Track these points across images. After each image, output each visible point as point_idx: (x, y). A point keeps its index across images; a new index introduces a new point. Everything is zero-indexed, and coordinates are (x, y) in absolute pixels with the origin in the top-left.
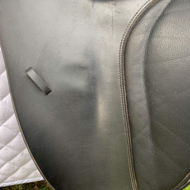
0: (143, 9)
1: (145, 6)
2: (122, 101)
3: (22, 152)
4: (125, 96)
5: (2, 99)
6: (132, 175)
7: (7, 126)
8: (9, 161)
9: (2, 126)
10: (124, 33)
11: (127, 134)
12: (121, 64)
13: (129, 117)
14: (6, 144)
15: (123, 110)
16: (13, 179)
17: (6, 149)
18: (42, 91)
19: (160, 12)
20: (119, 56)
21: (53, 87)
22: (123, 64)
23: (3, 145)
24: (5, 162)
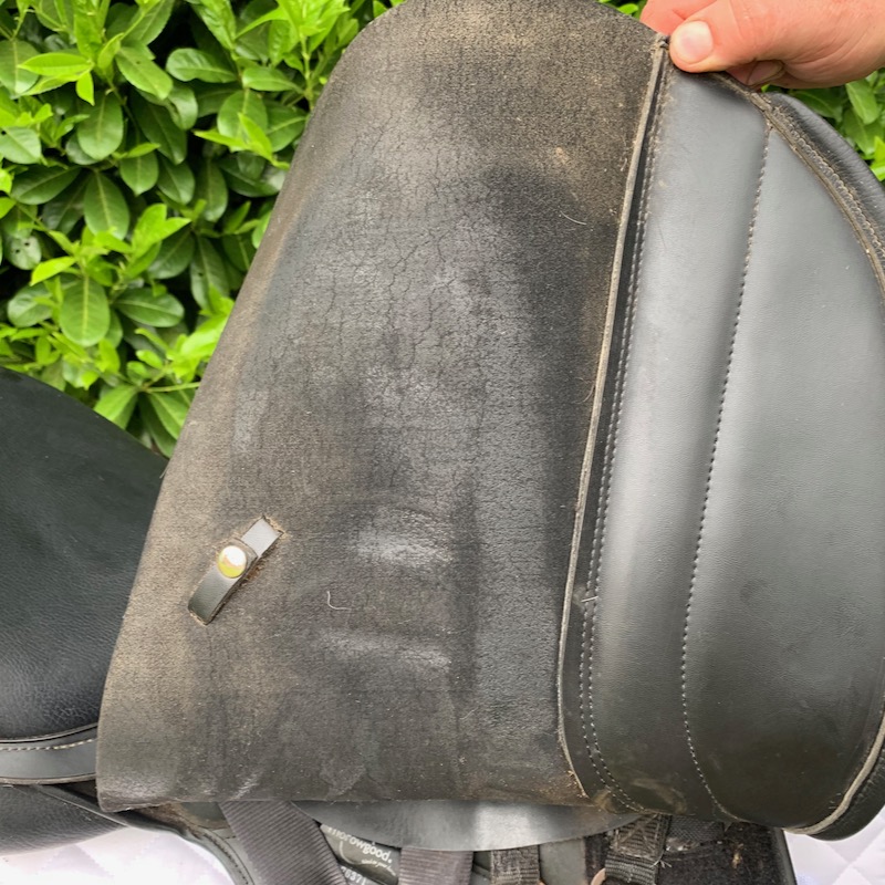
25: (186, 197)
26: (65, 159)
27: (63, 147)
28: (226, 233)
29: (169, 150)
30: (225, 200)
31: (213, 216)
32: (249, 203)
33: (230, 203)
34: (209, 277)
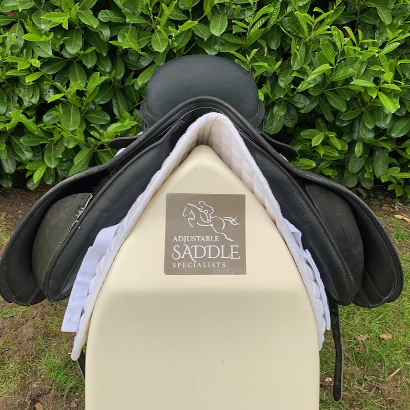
25: (108, 70)
27: (61, 51)
28: (126, 85)
29: (101, 51)
30: (123, 71)
31: (119, 77)
32: (133, 72)
33: (125, 71)
34: (120, 104)
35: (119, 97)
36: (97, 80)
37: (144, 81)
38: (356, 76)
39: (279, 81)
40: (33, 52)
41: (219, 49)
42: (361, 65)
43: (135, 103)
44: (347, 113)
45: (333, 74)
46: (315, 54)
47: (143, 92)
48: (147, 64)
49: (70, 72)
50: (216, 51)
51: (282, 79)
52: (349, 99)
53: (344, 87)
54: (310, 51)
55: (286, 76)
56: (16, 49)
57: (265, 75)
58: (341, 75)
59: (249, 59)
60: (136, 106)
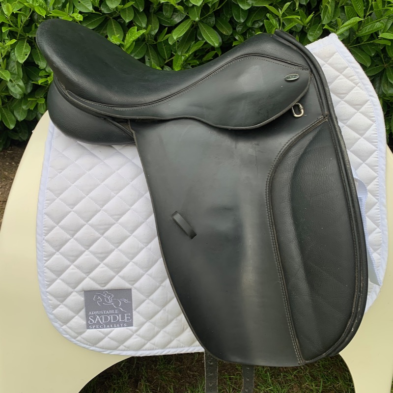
0: (286, 147)
1: (287, 144)
2: (272, 243)
3: (164, 308)
4: (276, 237)
5: (147, 246)
6: (292, 333)
7: (150, 275)
8: (150, 319)
9: (145, 275)
10: (269, 172)
11: (281, 281)
12: (268, 203)
13: (281, 261)
14: (148, 296)
15: (275, 253)
16: (153, 346)
17: (148, 303)
18: (187, 234)
19: (303, 150)
20: (266, 195)
21: (198, 231)
22: (271, 203)
23: (145, 298)
24: (146, 321)
25: (144, 25)
26: (100, 11)
27: (100, 7)
28: (159, 41)
29: (138, 6)
30: (158, 26)
31: (154, 33)
32: (167, 28)
33: (160, 27)
34: (152, 60)
35: (152, 53)
36: (134, 34)
37: (179, 35)
38: (382, 30)
39: (308, 35)
40: (74, 7)
41: (252, 4)
42: (388, 20)
43: (165, 60)
44: (371, 69)
45: (361, 28)
46: (344, 8)
47: (174, 49)
48: (180, 20)
49: (108, 28)
50: (249, 5)
51: (311, 33)
52: (373, 54)
53: (369, 42)
54: (339, 6)
55: (315, 31)
56: (58, 4)
57: (294, 30)
58: (367, 30)
59: (281, 13)
60: (166, 62)
